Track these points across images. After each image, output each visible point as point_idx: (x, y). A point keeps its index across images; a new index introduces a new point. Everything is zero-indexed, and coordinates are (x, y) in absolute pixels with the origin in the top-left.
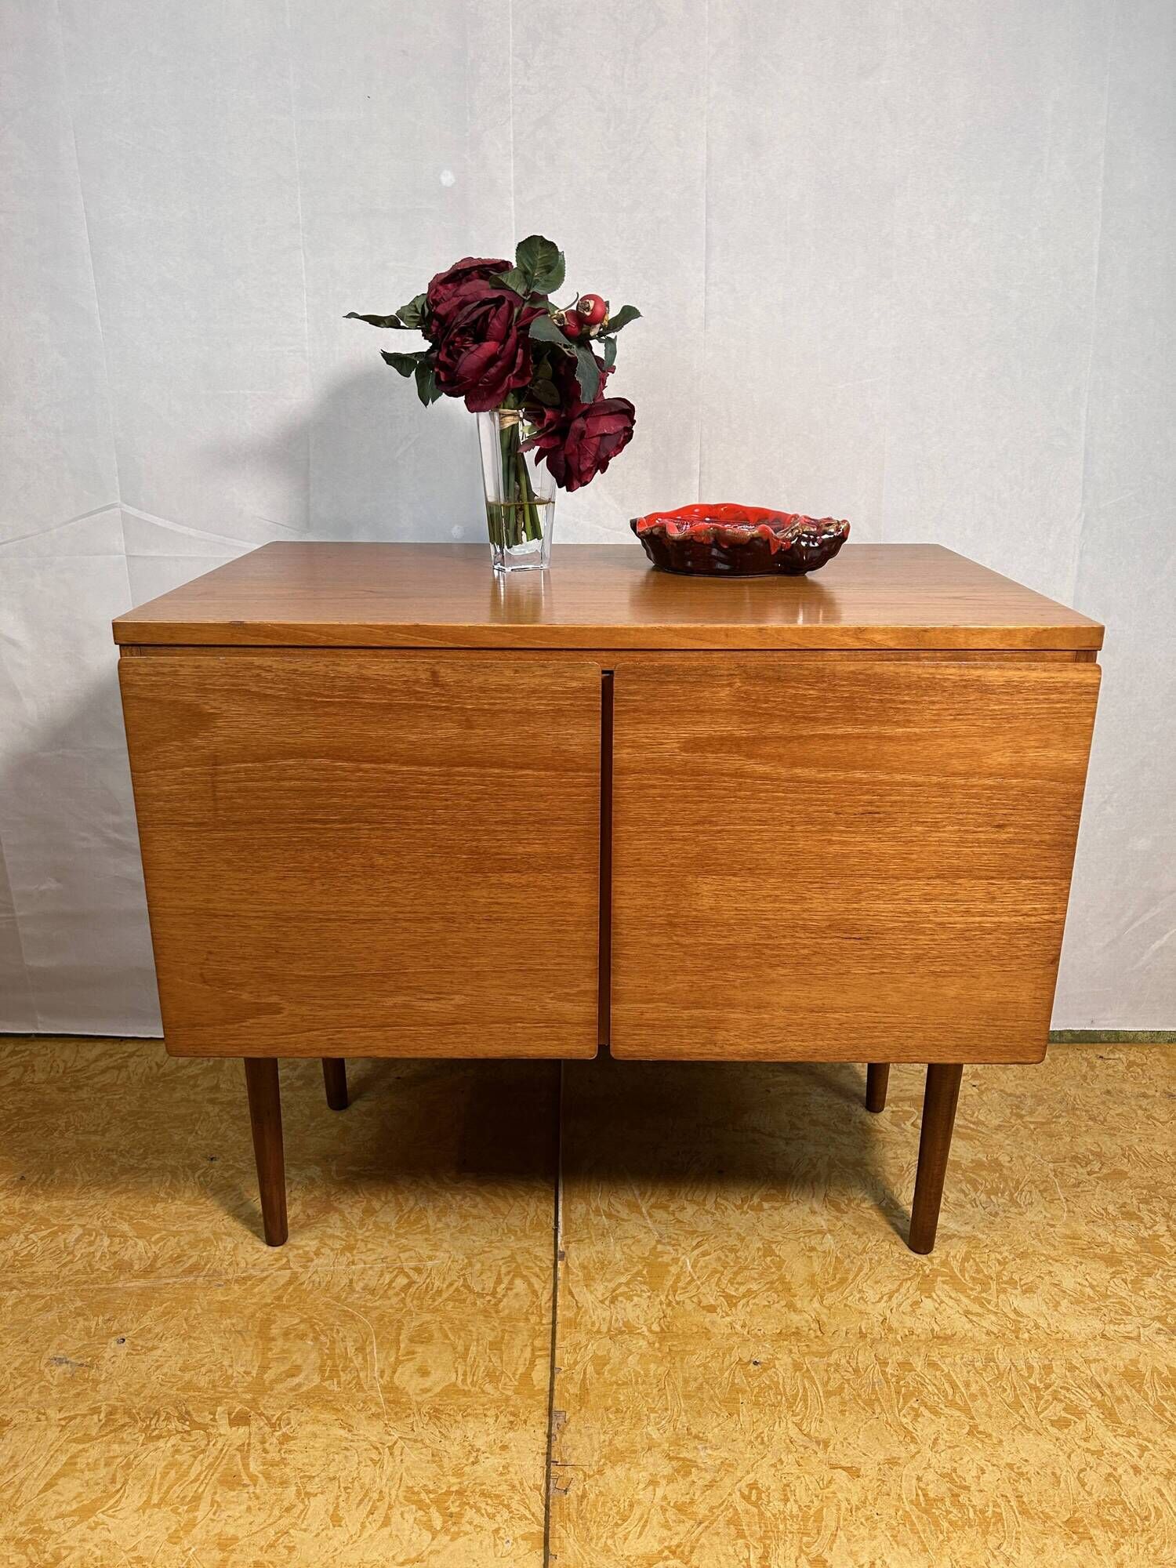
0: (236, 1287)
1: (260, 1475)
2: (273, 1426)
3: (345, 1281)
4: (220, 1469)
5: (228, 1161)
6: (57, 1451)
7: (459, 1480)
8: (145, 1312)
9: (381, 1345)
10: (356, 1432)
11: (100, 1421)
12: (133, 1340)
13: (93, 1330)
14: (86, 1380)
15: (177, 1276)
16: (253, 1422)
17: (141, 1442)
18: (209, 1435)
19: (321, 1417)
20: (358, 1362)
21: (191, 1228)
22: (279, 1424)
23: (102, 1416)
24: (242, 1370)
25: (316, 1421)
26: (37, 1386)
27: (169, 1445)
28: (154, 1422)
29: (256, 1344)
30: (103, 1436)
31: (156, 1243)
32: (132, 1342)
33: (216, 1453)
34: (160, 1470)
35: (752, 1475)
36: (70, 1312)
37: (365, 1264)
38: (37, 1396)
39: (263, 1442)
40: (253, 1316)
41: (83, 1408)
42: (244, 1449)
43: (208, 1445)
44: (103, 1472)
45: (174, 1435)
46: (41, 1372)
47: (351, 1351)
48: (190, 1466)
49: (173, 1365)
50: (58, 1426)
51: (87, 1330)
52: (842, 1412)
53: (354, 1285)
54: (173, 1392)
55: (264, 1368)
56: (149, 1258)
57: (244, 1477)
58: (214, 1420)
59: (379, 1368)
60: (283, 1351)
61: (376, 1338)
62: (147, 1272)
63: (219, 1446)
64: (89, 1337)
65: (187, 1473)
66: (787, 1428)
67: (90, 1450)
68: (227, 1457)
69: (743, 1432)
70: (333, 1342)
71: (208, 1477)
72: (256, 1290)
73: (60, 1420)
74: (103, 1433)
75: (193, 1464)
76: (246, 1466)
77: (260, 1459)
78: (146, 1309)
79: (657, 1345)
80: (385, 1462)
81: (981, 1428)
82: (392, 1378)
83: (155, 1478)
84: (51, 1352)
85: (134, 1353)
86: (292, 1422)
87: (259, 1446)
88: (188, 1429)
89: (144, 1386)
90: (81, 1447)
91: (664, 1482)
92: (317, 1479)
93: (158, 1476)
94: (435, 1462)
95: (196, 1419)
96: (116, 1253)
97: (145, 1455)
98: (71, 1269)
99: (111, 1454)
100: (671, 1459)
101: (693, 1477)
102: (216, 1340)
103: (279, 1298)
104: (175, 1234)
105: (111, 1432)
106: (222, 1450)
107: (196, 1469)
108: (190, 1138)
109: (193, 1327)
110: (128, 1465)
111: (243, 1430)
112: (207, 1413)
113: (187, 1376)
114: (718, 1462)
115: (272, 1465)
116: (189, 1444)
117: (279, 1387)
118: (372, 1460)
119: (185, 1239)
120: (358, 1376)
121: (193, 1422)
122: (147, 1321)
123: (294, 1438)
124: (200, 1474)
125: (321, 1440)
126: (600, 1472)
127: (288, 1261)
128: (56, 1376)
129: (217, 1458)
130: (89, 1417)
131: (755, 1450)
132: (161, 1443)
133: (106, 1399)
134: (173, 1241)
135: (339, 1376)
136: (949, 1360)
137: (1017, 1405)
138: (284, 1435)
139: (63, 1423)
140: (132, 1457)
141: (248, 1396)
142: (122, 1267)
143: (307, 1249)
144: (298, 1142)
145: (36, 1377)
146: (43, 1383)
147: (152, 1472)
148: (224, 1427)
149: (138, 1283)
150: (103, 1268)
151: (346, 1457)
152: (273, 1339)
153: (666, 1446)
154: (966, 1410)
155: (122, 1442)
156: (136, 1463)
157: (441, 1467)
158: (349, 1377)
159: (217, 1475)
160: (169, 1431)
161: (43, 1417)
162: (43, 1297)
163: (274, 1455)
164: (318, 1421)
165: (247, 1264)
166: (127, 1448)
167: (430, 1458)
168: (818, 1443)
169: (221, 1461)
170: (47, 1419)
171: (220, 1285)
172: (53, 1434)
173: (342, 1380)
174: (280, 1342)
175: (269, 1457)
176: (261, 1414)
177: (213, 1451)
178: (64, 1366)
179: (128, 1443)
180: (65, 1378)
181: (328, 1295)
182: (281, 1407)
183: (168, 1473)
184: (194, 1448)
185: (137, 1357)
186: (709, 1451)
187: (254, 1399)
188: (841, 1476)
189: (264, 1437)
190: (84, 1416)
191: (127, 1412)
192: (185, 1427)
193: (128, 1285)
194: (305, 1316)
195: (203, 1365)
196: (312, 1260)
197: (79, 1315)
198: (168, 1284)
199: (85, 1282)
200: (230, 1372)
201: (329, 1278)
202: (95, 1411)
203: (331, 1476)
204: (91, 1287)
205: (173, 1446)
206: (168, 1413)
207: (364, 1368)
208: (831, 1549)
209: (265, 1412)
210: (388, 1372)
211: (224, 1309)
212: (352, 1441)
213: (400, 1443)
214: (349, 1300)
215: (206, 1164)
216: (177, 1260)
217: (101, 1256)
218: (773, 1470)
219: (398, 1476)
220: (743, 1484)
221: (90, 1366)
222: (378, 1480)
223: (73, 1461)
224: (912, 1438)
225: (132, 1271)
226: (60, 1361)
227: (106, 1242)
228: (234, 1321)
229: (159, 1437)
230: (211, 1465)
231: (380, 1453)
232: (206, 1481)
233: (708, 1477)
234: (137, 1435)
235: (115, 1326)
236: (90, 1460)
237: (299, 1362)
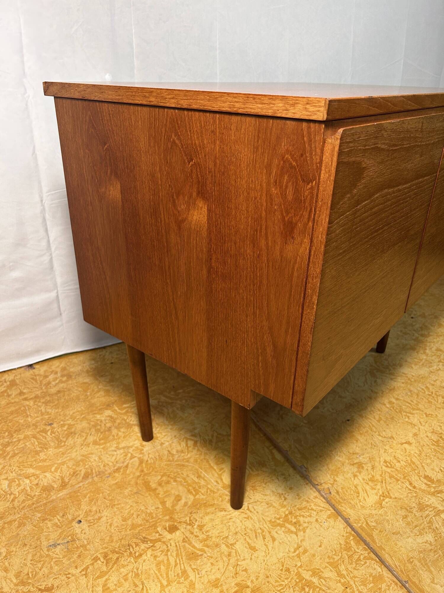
0: (117, 475)
1: (204, 548)
2: (190, 524)
3: (166, 453)
4: (183, 554)
5: (59, 422)
6: (93, 587)
7: (286, 509)
8: (80, 504)
9: (206, 471)
10: (228, 510)
11: (103, 562)
12: (86, 519)
13: (59, 524)
14: (77, 548)
15: (81, 482)
16: (179, 527)
17: (133, 561)
18: (164, 542)
19: (208, 511)
20: (202, 482)
21: (68, 458)
22: (192, 523)
23: (102, 560)
24: (153, 508)
25: (207, 514)
26: (52, 563)
27: (149, 556)
28: (131, 550)
29: (149, 494)
30: (111, 568)
31: (56, 470)
32: (86, 520)
33: (175, 549)
34: (155, 569)
35: (382, 458)
36: (38, 521)
37: (168, 442)
38: (56, 567)
39: (192, 533)
40: (137, 484)
41: (88, 561)
42: (185, 540)
43: (168, 547)
44: (126, 585)
45: (147, 551)
46: (48, 556)
47: (196, 479)
48: (168, 560)
49: (117, 521)
50: (83, 575)
51: (56, 525)
52: (387, 425)
53: (172, 452)
54: (129, 532)
55: (163, 503)
56: (59, 479)
57: (198, 552)
58: (160, 535)
59: (214, 481)
60: (165, 492)
61: (202, 469)
62: (64, 485)
63: (173, 544)
64: (60, 527)
65: (169, 563)
66: (377, 438)
67: (110, 578)
68: (182, 548)
69: (366, 445)
70: (184, 479)
71: (181, 560)
72: (128, 472)
73: (80, 572)
74: (110, 567)
75: (168, 558)
76: (194, 547)
77: (198, 541)
78: (80, 502)
79: (312, 427)
80: (251, 516)
81: (428, 413)
82: (223, 482)
83: (156, 574)
84: (45, 543)
85: (92, 524)
86: (197, 519)
87: (192, 536)
88: (152, 545)
89: (111, 536)
90: (104, 579)
91: (358, 474)
92: (230, 537)
93: (157, 572)
94: (270, 506)
95: (151, 538)
96: (37, 484)
97: (141, 566)
98: (18, 502)
99: (123, 574)
100: (353, 465)
101: (365, 468)
102: (130, 501)
103: (142, 471)
104: (63, 463)
105: (114, 564)
106: (176, 546)
107: (172, 560)
108: (29, 419)
109: (112, 500)
110: (137, 575)
111: (178, 533)
112: (154, 534)
113: (129, 522)
114: (368, 459)
115: (205, 541)
116: (159, 550)
117: (178, 508)
118: (245, 518)
119: (70, 464)
120: (208, 488)
121: (151, 541)
122: (85, 507)
123: (204, 525)
124: (176, 561)
125: (216, 520)
126: (335, 480)
127: (132, 454)
128: (59, 553)
129: (177, 550)
130: (95, 564)
131: (375, 450)
132: (144, 557)
133: (97, 551)
134: (64, 467)
135: (200, 492)
136: (400, 396)
137: (430, 402)
138: (198, 526)
139: (84, 573)
140: (135, 570)
141: (167, 517)
142: (48, 489)
143: (135, 446)
144: (88, 403)
145: (47, 559)
146: (54, 560)
147: (152, 572)
148: (168, 536)
149: (63, 493)
150: (37, 494)
151: (234, 522)
152: (156, 489)
153: (347, 461)
154: (419, 409)
155: (124, 566)
156: (140, 572)
157: (274, 507)
158: (205, 490)
159: (184, 558)
160: (143, 550)
161: (70, 576)
162: (15, 521)
163: (201, 536)
164: (208, 513)
165: (113, 463)
166: (130, 567)
167: (267, 506)
168: (390, 438)
169: (181, 551)
170: (73, 575)
171: (108, 477)
172: (83, 580)
173: (203, 492)
174: (160, 489)
175: (200, 538)
176: (180, 522)
177: (173, 548)
178: (59, 547)
179: (128, 565)
180: (65, 552)
181: (164, 461)
182: (187, 515)
183: (160, 568)
184: (162, 551)
185: (96, 525)
186: (362, 456)
187: (171, 518)
188: (406, 446)
189: (190, 531)
190: (93, 564)
191: (114, 552)
192: (149, 544)
193: (59, 496)
194: (162, 474)
195: (133, 514)
196: (143, 450)
197: (44, 520)
198: (80, 487)
199: (33, 504)
200: (148, 511)
201: (157, 454)
202: (96, 559)
203: (235, 532)
204: (39, 505)
205: (152, 555)
206: (135, 543)
207: (208, 484)
208: (426, 471)
209: (181, 520)
210: (219, 481)
211: (120, 486)
212: (230, 514)
213: (250, 506)
214: (175, 459)
215: (48, 428)
216: (75, 474)
217: (31, 489)
218: (386, 453)
219: (261, 519)
220: (382, 463)
221: (73, 540)
222: (255, 524)
223: (106, 587)
224: (414, 425)
225: (55, 489)
226: (55, 546)
227: (27, 481)
228: (130, 489)
229: (141, 555)
230: (177, 555)
231: (246, 514)
232: (182, 562)
233: (370, 465)
234: (129, 560)
235: (70, 517)
236: (115, 583)
237: (177, 493)
